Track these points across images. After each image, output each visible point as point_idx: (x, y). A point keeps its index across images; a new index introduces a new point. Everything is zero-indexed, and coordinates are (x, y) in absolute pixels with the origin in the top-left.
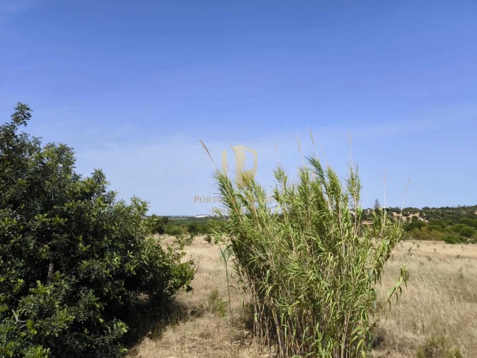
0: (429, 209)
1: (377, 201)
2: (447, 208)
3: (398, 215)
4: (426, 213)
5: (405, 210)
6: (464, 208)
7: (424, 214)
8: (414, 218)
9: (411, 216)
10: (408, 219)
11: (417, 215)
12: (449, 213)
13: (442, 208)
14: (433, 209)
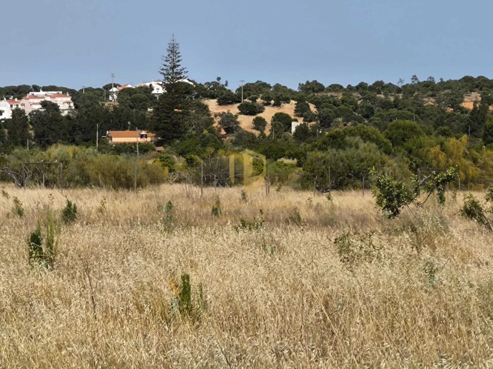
0: (321, 88)
1: (173, 50)
2: (379, 86)
3: (224, 109)
4: (317, 104)
5: (250, 90)
6: (429, 87)
7: (312, 108)
8: (282, 121)
9: (268, 114)
10: (259, 123)
11: (289, 109)
12: (386, 105)
13: (362, 87)
14: (335, 88)
